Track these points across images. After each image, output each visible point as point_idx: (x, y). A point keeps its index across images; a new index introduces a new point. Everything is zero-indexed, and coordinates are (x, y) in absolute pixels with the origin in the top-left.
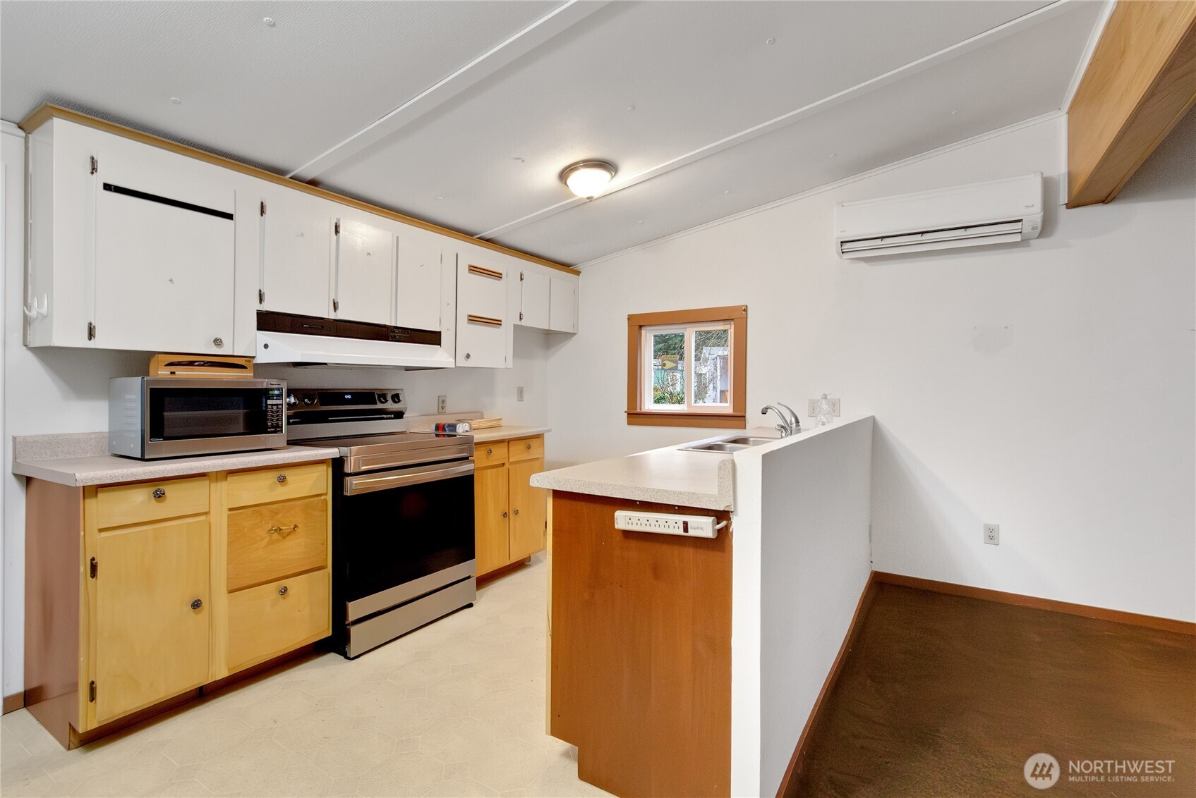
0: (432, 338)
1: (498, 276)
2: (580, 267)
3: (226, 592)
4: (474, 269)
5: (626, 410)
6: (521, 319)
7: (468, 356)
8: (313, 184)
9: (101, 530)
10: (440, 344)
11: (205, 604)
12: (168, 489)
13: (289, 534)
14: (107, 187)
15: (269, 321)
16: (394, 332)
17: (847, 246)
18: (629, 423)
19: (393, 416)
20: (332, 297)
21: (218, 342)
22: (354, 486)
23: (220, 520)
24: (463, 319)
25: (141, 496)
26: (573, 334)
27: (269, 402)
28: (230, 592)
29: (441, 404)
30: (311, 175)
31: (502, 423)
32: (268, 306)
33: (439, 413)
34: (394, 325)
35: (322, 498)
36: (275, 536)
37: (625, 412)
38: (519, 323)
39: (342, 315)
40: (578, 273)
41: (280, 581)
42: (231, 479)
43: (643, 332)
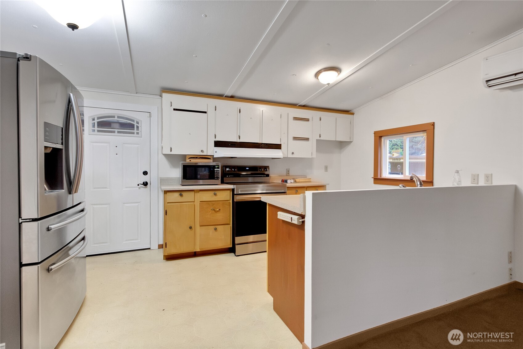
0: (278, 147)
1: (307, 120)
2: (354, 111)
3: (199, 226)
4: (295, 119)
5: (373, 177)
6: (320, 137)
7: (293, 153)
8: (232, 97)
9: (168, 203)
10: (281, 149)
11: (193, 228)
12: (183, 193)
13: (218, 211)
14: (174, 109)
15: (218, 144)
16: (262, 145)
17: (491, 83)
18: (375, 183)
19: (265, 176)
20: (238, 135)
21: (202, 151)
22: (238, 198)
23: (197, 204)
24: (291, 139)
25: (177, 195)
26: (351, 142)
27: (215, 169)
28: (200, 226)
29: (287, 172)
30: (230, 94)
31: (311, 180)
32: (217, 139)
33: (287, 175)
34: (261, 142)
35: (229, 201)
36: (213, 211)
37: (372, 178)
38: (318, 138)
39: (242, 140)
40: (353, 114)
41: (215, 226)
42: (200, 192)
43: (383, 139)
